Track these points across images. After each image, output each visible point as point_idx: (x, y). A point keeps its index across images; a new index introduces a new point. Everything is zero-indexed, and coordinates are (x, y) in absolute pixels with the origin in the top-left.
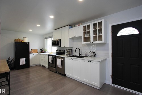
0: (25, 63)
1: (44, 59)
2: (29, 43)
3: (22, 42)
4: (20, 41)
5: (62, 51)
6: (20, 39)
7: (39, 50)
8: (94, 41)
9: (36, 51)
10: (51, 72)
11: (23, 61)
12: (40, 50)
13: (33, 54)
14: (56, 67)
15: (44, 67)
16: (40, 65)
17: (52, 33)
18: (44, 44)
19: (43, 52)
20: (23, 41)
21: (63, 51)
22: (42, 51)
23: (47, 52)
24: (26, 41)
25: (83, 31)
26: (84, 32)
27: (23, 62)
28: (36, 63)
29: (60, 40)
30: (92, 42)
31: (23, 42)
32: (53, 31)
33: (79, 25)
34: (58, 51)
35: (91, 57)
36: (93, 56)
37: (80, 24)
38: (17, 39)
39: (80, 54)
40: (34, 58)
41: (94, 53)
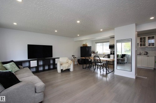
26: (140, 41)
30: (147, 47)
41: (147, 52)
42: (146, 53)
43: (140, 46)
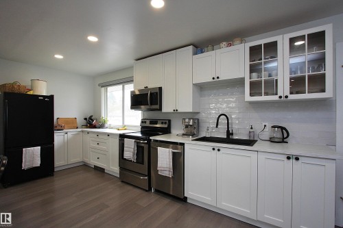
0: (38, 163)
1: (100, 147)
2: (51, 97)
3: (29, 93)
4: (22, 91)
5: (162, 123)
6: (23, 84)
7: (80, 121)
8: (291, 93)
9: (71, 123)
10: (130, 188)
11: (32, 156)
12: (85, 119)
13: (65, 131)
14: (149, 175)
15: (99, 170)
16: (85, 166)
17: (130, 68)
18: (96, 102)
19: (95, 127)
20: (30, 90)
21: (165, 123)
22: (91, 122)
23: (106, 125)
24: (42, 90)
25: (248, 63)
26: (251, 66)
27: (33, 158)
28: (75, 159)
29: (160, 89)
30: (286, 97)
31: (31, 93)
32: (132, 62)
33: (230, 45)
34: (148, 124)
35: (272, 140)
36: (276, 140)
37: (237, 41)
38: (12, 85)
39: (229, 133)
40: (66, 144)
41: (282, 128)
42: (278, 134)
43: (251, 95)
